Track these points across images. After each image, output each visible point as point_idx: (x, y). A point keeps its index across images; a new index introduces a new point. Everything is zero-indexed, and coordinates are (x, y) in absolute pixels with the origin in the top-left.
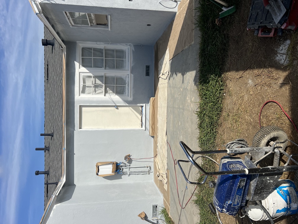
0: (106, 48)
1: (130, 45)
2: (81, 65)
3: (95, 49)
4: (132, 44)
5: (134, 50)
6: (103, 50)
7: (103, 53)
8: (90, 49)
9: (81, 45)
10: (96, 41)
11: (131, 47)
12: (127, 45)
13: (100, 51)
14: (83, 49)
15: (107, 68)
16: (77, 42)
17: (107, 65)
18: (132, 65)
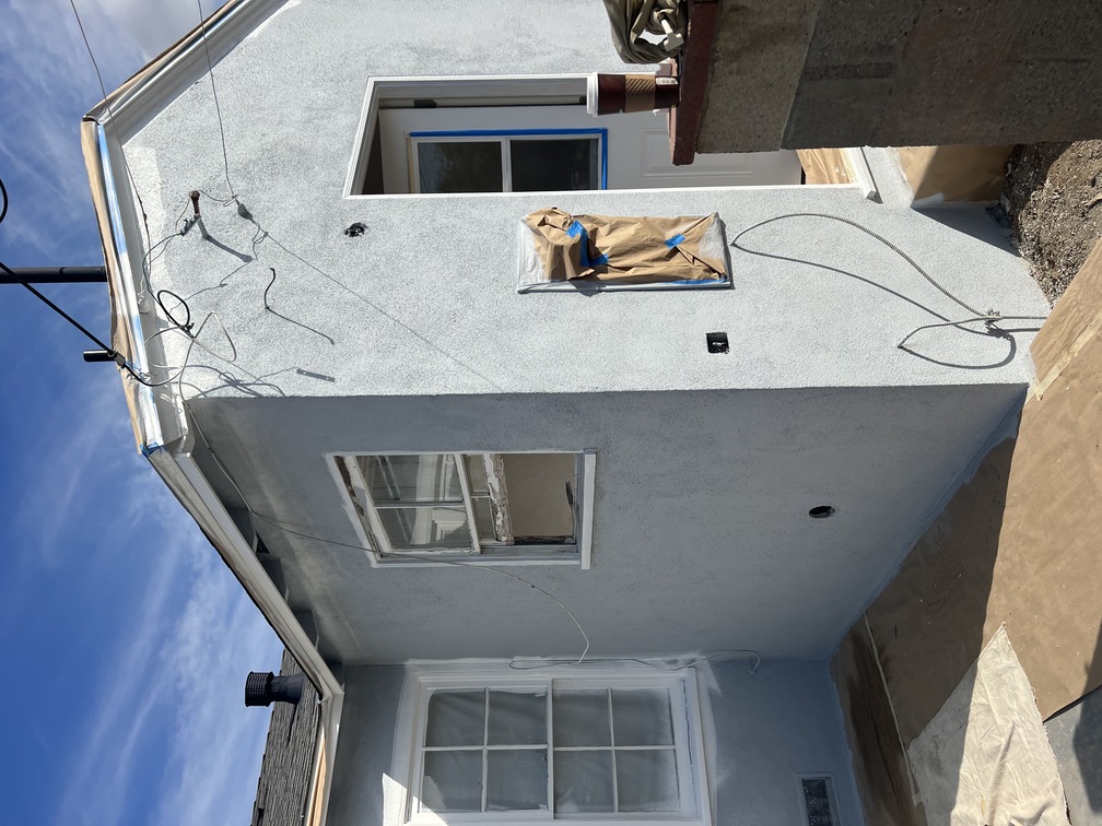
0: (560, 689)
1: (693, 661)
2: (415, 800)
3: (501, 700)
4: (702, 653)
5: (715, 686)
6: (544, 698)
7: (543, 720)
8: (474, 697)
9: (426, 679)
10: (508, 653)
11: (701, 675)
12: (674, 662)
13: (528, 705)
14: (438, 701)
15: (568, 807)
16: (410, 663)
17: (568, 793)
18: (715, 783)
